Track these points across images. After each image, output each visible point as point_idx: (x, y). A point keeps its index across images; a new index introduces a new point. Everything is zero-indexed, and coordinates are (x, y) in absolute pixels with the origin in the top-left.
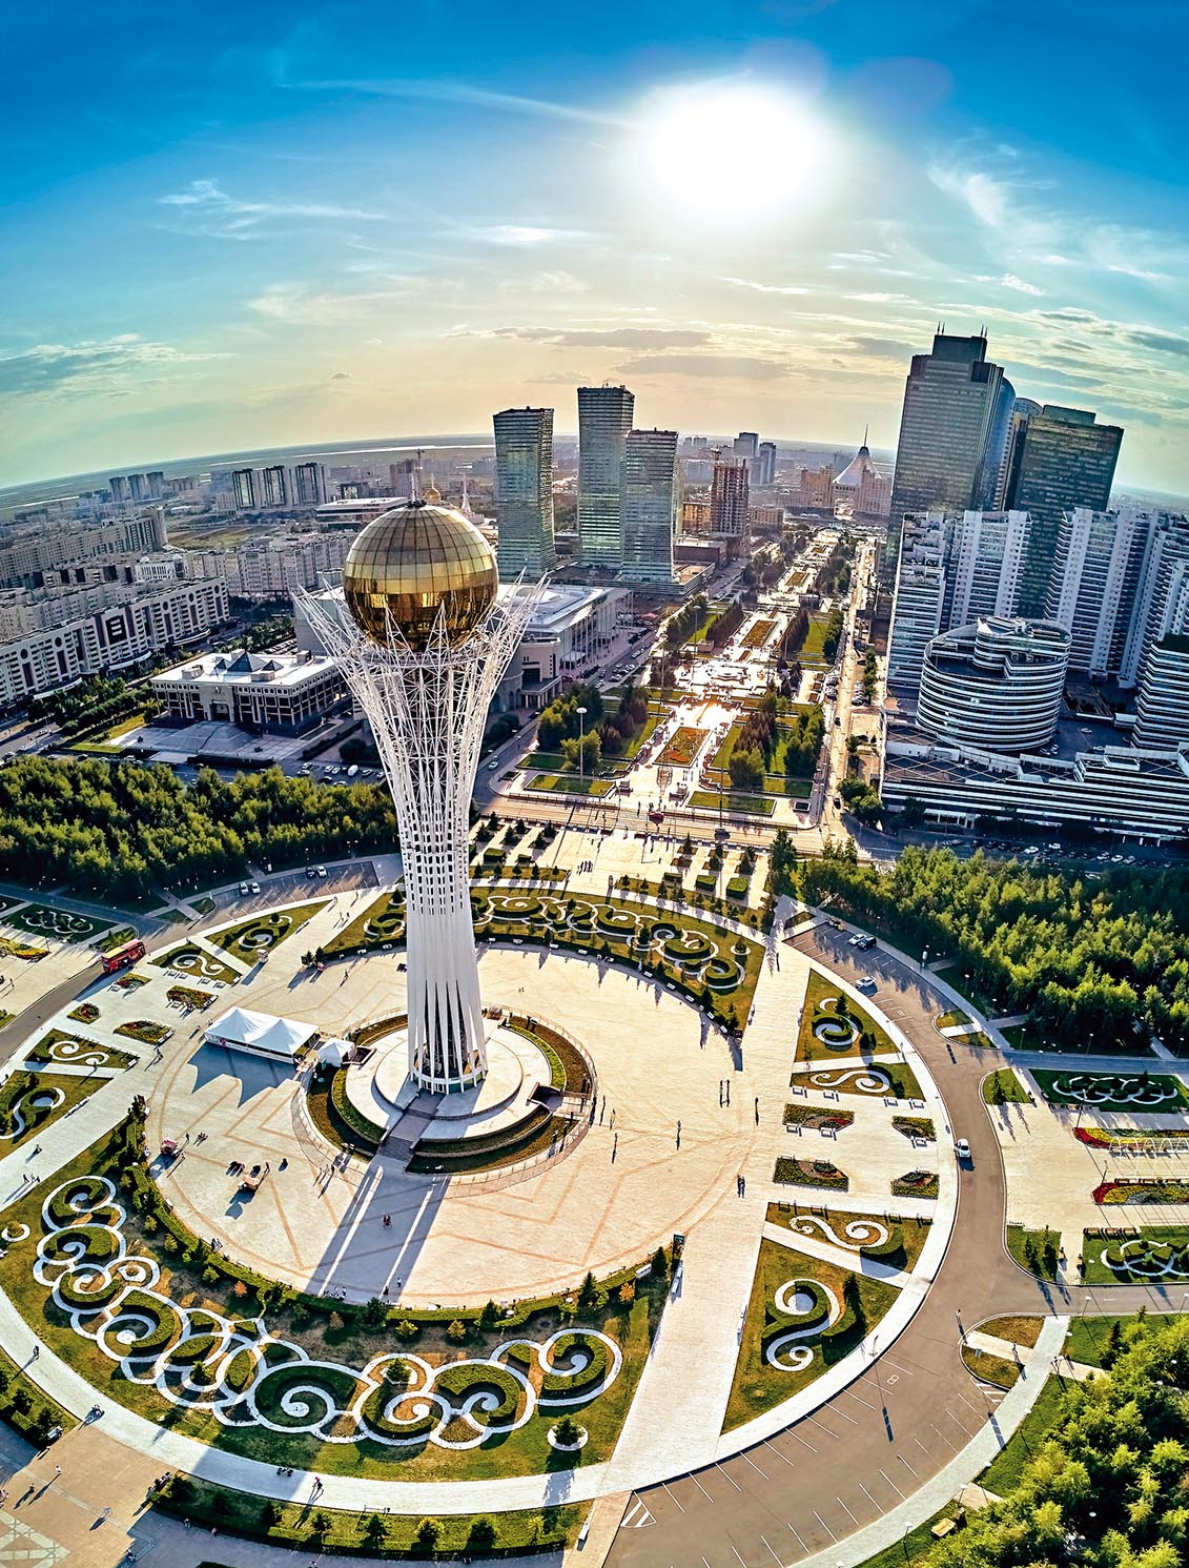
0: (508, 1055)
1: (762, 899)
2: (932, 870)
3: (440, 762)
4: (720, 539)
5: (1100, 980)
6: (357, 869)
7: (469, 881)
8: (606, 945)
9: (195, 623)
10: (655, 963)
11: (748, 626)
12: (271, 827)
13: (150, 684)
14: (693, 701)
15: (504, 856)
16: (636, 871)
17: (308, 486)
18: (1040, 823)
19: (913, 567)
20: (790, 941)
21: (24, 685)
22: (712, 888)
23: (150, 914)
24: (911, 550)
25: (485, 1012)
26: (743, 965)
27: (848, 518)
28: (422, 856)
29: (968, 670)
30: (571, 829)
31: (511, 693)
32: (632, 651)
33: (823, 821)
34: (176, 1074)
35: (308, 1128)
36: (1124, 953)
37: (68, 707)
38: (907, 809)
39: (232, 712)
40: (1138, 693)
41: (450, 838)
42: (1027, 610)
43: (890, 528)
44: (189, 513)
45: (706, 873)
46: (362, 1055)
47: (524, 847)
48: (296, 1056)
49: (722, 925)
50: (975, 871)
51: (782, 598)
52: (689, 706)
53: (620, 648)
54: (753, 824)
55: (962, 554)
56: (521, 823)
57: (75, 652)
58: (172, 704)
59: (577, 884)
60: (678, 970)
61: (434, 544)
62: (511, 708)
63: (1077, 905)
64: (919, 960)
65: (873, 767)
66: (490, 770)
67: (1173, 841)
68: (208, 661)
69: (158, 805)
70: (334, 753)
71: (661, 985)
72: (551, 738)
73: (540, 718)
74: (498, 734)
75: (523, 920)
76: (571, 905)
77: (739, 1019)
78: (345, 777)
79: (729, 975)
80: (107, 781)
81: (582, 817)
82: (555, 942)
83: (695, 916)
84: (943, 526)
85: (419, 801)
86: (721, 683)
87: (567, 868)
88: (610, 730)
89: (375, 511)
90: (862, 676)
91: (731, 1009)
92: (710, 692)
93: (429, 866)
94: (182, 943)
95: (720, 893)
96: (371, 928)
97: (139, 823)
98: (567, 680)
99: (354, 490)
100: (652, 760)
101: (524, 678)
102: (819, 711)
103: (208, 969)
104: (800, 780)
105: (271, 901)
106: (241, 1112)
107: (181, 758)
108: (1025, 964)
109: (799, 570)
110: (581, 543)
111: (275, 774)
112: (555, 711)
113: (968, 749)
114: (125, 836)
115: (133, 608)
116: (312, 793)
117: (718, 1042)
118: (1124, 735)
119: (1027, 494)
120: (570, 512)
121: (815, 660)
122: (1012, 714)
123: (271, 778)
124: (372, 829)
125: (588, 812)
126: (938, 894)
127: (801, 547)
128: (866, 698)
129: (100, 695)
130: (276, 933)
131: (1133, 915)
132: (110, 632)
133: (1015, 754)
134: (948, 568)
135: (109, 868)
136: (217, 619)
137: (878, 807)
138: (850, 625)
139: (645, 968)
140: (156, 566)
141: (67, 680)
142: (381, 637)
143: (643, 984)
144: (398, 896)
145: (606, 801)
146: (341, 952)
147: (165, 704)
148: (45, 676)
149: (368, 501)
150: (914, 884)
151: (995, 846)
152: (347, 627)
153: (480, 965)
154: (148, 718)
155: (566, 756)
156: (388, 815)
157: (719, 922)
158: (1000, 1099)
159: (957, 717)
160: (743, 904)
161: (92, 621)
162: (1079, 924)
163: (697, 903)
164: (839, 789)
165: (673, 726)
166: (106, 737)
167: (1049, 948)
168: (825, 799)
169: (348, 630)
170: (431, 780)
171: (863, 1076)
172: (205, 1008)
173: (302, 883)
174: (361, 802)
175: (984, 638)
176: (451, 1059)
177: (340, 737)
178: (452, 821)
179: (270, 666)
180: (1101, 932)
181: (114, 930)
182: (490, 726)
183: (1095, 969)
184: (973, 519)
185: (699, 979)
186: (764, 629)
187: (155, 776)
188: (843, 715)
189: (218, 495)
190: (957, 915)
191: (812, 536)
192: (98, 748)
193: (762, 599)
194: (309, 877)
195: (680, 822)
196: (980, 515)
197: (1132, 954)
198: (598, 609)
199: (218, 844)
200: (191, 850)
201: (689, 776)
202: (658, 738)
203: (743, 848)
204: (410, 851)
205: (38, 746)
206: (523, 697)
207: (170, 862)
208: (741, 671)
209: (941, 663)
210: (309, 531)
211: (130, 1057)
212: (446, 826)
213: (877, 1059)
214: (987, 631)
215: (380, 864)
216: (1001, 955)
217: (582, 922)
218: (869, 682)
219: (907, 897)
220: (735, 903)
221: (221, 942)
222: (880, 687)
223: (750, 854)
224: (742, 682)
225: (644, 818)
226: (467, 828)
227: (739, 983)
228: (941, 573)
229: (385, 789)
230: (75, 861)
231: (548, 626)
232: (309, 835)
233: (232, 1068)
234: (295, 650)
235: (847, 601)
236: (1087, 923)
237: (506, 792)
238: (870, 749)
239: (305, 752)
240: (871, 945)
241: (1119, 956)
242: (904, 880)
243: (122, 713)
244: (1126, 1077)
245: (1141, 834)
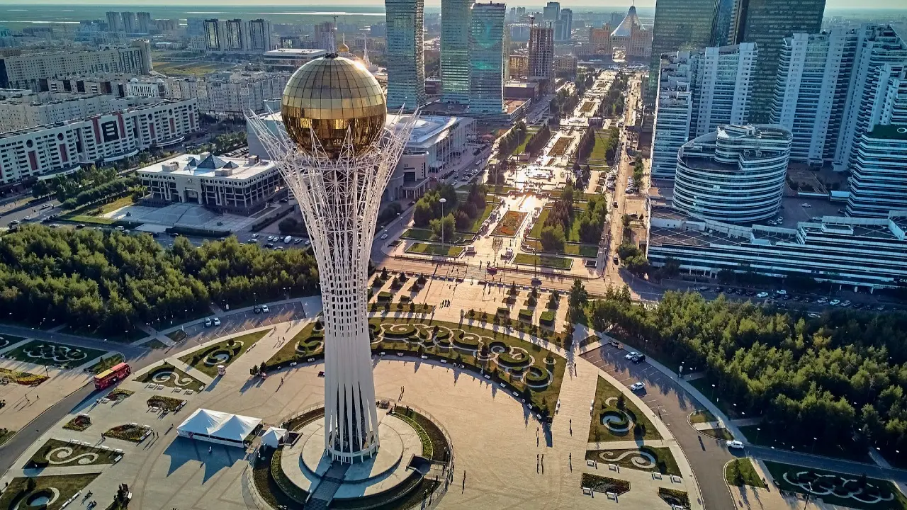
0: (392, 434)
1: (564, 326)
2: (685, 308)
3: (348, 234)
4: (535, 81)
5: (822, 395)
6: (290, 307)
7: (368, 314)
8: (459, 357)
9: (173, 131)
10: (492, 368)
11: (554, 141)
12: (228, 278)
13: (137, 174)
14: (516, 194)
15: (392, 297)
16: (479, 307)
17: (258, 35)
18: (769, 275)
19: (669, 93)
20: (584, 355)
21: (29, 168)
22: (529, 318)
23: (136, 343)
24: (666, 81)
25: (378, 403)
26: (552, 371)
27: (623, 61)
28: (336, 297)
29: (711, 165)
30: (436, 278)
31: (396, 188)
32: (475, 160)
33: (606, 273)
34: (153, 464)
35: (254, 496)
36: (842, 376)
37: (69, 188)
38: (667, 265)
39: (200, 197)
40: (850, 174)
41: (355, 285)
42: (756, 118)
43: (652, 66)
44: (170, 48)
45: (525, 308)
46: (292, 438)
47: (405, 291)
48: (245, 441)
49: (537, 343)
50: (718, 310)
51: (576, 121)
52: (513, 197)
53: (468, 158)
54: (557, 275)
55: (704, 80)
56: (402, 275)
57: (75, 146)
58: (155, 190)
59: (440, 315)
60: (508, 374)
61: (343, 85)
62: (396, 199)
63: (801, 337)
64: (677, 372)
65: (642, 236)
66: (383, 239)
67: (885, 289)
68: (182, 160)
69: (142, 262)
70: (275, 227)
71: (496, 384)
72: (423, 219)
73: (415, 206)
74: (388, 216)
75: (404, 340)
76: (436, 329)
77: (550, 409)
78: (283, 243)
79: (542, 378)
80: (101, 244)
81: (443, 270)
82: (426, 355)
83: (518, 337)
84: (689, 61)
85: (334, 260)
86: (535, 181)
87: (433, 305)
88: (462, 213)
89: (304, 58)
90: (633, 173)
91: (544, 402)
92: (528, 187)
93: (340, 304)
94: (160, 363)
95: (536, 321)
96: (300, 347)
97: (127, 277)
98: (433, 180)
99: (290, 42)
100: (489, 233)
101: (404, 180)
102: (603, 198)
103: (180, 382)
104: (589, 246)
105: (228, 331)
106: (204, 489)
107: (161, 229)
108: (759, 379)
109: (588, 100)
110: (442, 86)
111: (231, 241)
112: (425, 201)
113: (711, 222)
114: (115, 286)
115: (125, 116)
116: (259, 255)
117: (534, 424)
118: (840, 207)
119: (753, 28)
120: (435, 63)
121: (599, 163)
122: (745, 196)
123: (229, 244)
124: (302, 280)
125: (447, 267)
126: (690, 325)
127: (590, 83)
128: (636, 188)
129: (96, 181)
130: (232, 353)
131: (850, 347)
132: (105, 133)
133: (748, 224)
134: (694, 91)
135: (101, 310)
136: (190, 129)
137: (645, 264)
138: (624, 138)
139: (485, 373)
140: (143, 86)
141: (67, 167)
142: (308, 149)
143: (484, 383)
144: (319, 325)
145: (459, 260)
146: (278, 365)
147: (149, 189)
148: (49, 162)
149: (299, 51)
150: (672, 317)
151: (734, 291)
152: (284, 141)
153: (375, 371)
154: (135, 200)
155: (433, 231)
156: (313, 270)
157: (535, 341)
158: (740, 482)
159: (703, 200)
160: (550, 329)
161: (90, 123)
162: (803, 351)
163: (520, 328)
164: (617, 251)
165: (503, 211)
166: (100, 212)
167: (778, 368)
168: (607, 258)
169: (285, 143)
170: (342, 246)
171: (637, 455)
172: (177, 411)
173: (251, 318)
174: (293, 261)
175: (723, 141)
176: (354, 438)
177: (279, 217)
178: (356, 273)
179: (229, 165)
180: (821, 360)
181: (105, 357)
182: (382, 210)
183: (817, 386)
184: (712, 53)
185: (522, 380)
186: (564, 143)
187: (140, 242)
188: (619, 200)
189: (193, 37)
190: (705, 341)
191: (597, 76)
192: (93, 219)
193: (563, 122)
194: (256, 313)
195: (508, 274)
196: (717, 49)
197: (850, 378)
198: (454, 131)
199: (189, 291)
200: (168, 295)
201: (514, 244)
202: (493, 218)
203: (550, 291)
204: (327, 294)
205: (41, 217)
206: (404, 191)
207: (151, 304)
208: (549, 172)
209: (689, 160)
210: (257, 70)
211: (116, 454)
212: (352, 277)
213: (647, 443)
214: (726, 136)
215: (306, 303)
216: (739, 371)
217: (443, 340)
218: (638, 177)
219: (667, 326)
220: (546, 329)
221: (190, 361)
222: (646, 180)
223: (555, 296)
224: (549, 180)
225: (484, 272)
226: (366, 278)
227: (549, 384)
228: (688, 94)
229: (311, 252)
230: (72, 305)
231: (421, 143)
232: (256, 284)
233: (198, 454)
234: (248, 155)
235: (622, 120)
236: (810, 351)
237: (393, 254)
238: (639, 223)
239: (254, 227)
240: (641, 360)
241: (839, 378)
242: (664, 315)
243: (114, 195)
244: (847, 477)
245: (856, 283)
